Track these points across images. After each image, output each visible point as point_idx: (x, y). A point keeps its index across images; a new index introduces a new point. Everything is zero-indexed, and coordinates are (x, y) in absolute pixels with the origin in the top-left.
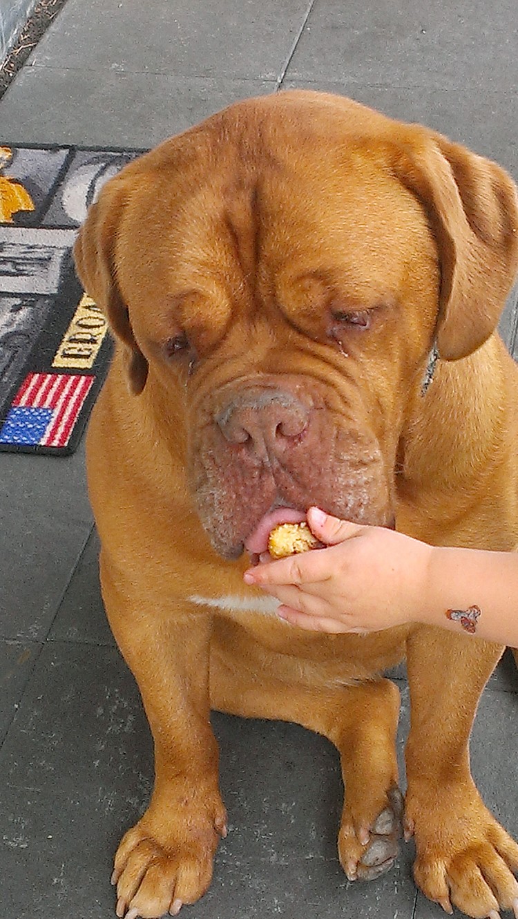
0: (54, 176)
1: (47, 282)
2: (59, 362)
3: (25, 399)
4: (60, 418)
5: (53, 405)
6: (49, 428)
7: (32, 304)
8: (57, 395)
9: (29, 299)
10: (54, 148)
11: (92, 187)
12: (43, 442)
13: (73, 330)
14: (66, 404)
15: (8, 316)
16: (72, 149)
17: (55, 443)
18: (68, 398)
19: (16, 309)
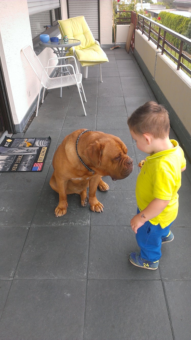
0: (34, 141)
1: (35, 153)
2: (38, 162)
3: (34, 166)
4: (39, 167)
5: (38, 166)
6: (38, 169)
7: (33, 156)
8: (39, 165)
9: (33, 155)
10: (33, 138)
11: (39, 142)
12: (38, 170)
13: (39, 158)
14: (40, 166)
15: (30, 157)
16: (36, 138)
17: (39, 170)
18: (40, 165)
19: (31, 156)
